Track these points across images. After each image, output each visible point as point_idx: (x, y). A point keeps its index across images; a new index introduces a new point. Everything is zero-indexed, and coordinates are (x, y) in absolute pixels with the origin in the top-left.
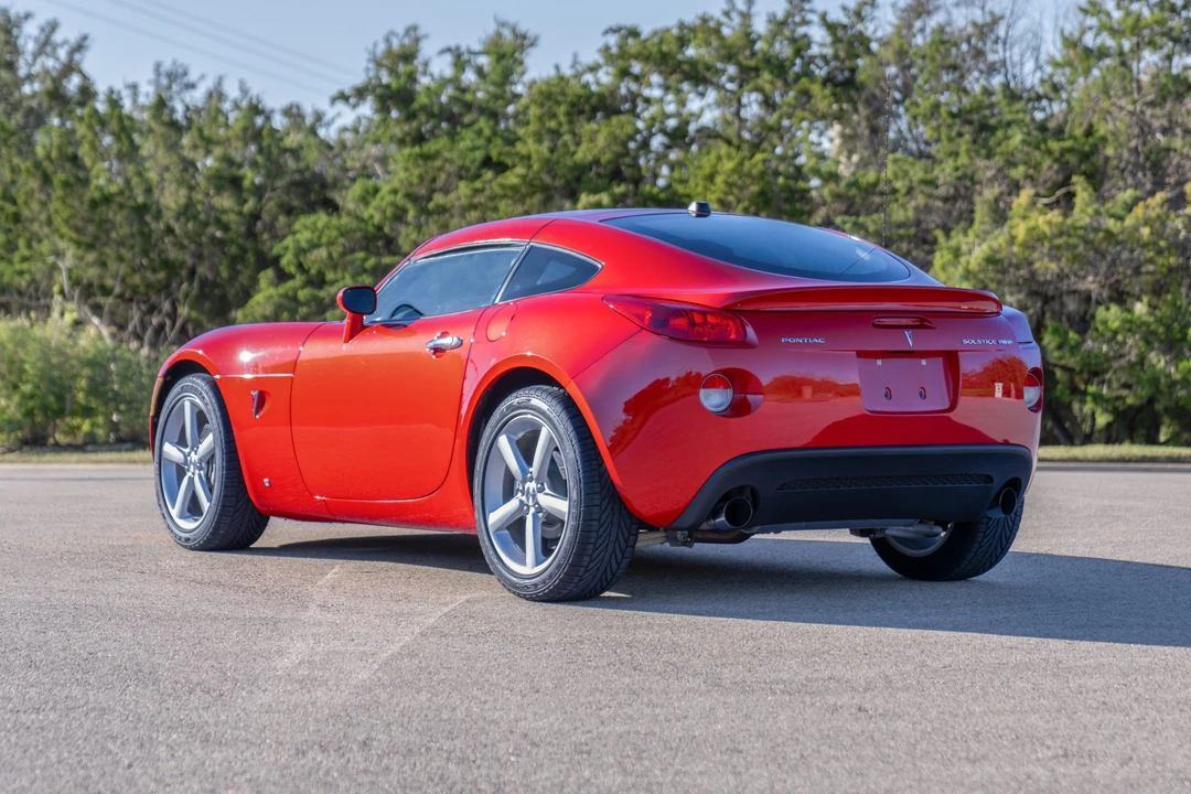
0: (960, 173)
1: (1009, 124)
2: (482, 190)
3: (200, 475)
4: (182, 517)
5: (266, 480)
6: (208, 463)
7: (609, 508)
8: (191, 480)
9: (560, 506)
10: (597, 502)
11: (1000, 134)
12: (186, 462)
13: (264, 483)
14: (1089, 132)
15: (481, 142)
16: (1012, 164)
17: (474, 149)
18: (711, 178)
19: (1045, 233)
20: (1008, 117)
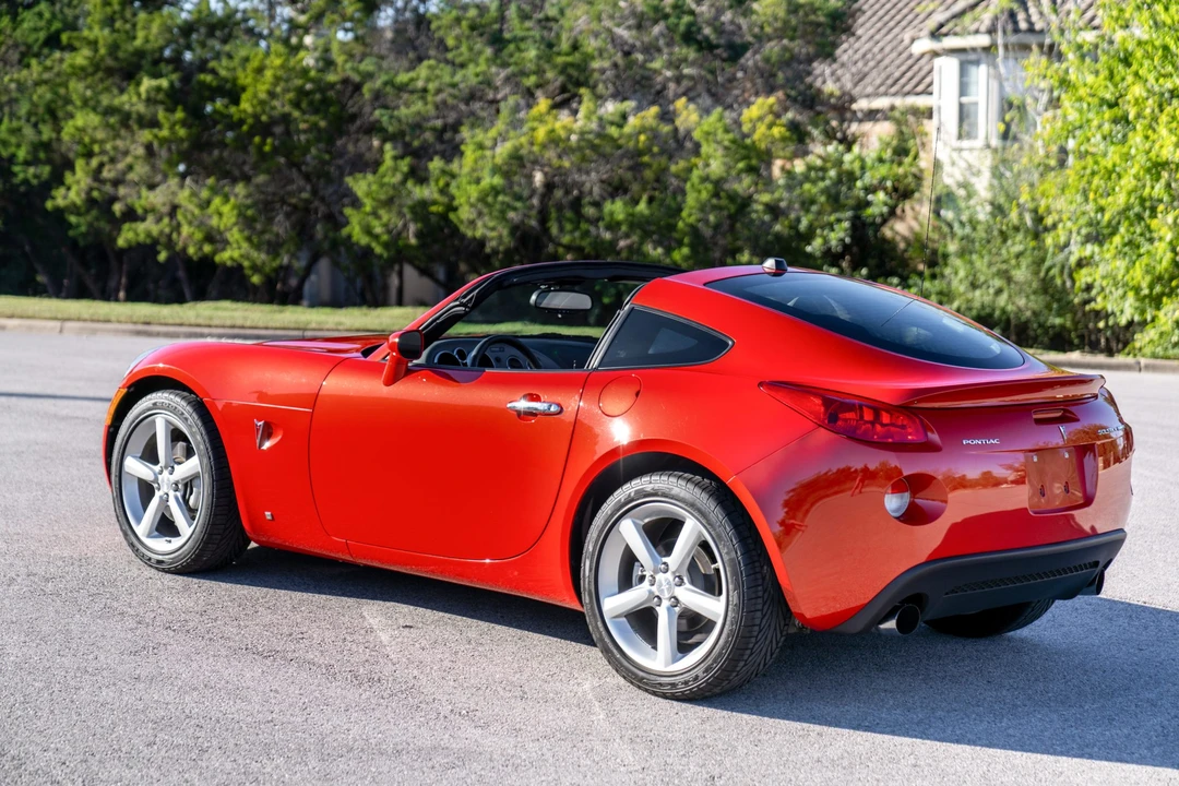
0: (480, 78)
1: (523, 39)
2: (51, 68)
3: (177, 498)
4: (149, 536)
5: (268, 514)
6: (186, 485)
7: (769, 612)
8: (164, 501)
9: (713, 607)
10: (760, 607)
11: (512, 47)
12: (156, 480)
13: (265, 516)
14: (575, 47)
15: (42, 24)
16: (524, 74)
17: (36, 30)
18: (260, 70)
19: (559, 137)
20: (520, 33)
